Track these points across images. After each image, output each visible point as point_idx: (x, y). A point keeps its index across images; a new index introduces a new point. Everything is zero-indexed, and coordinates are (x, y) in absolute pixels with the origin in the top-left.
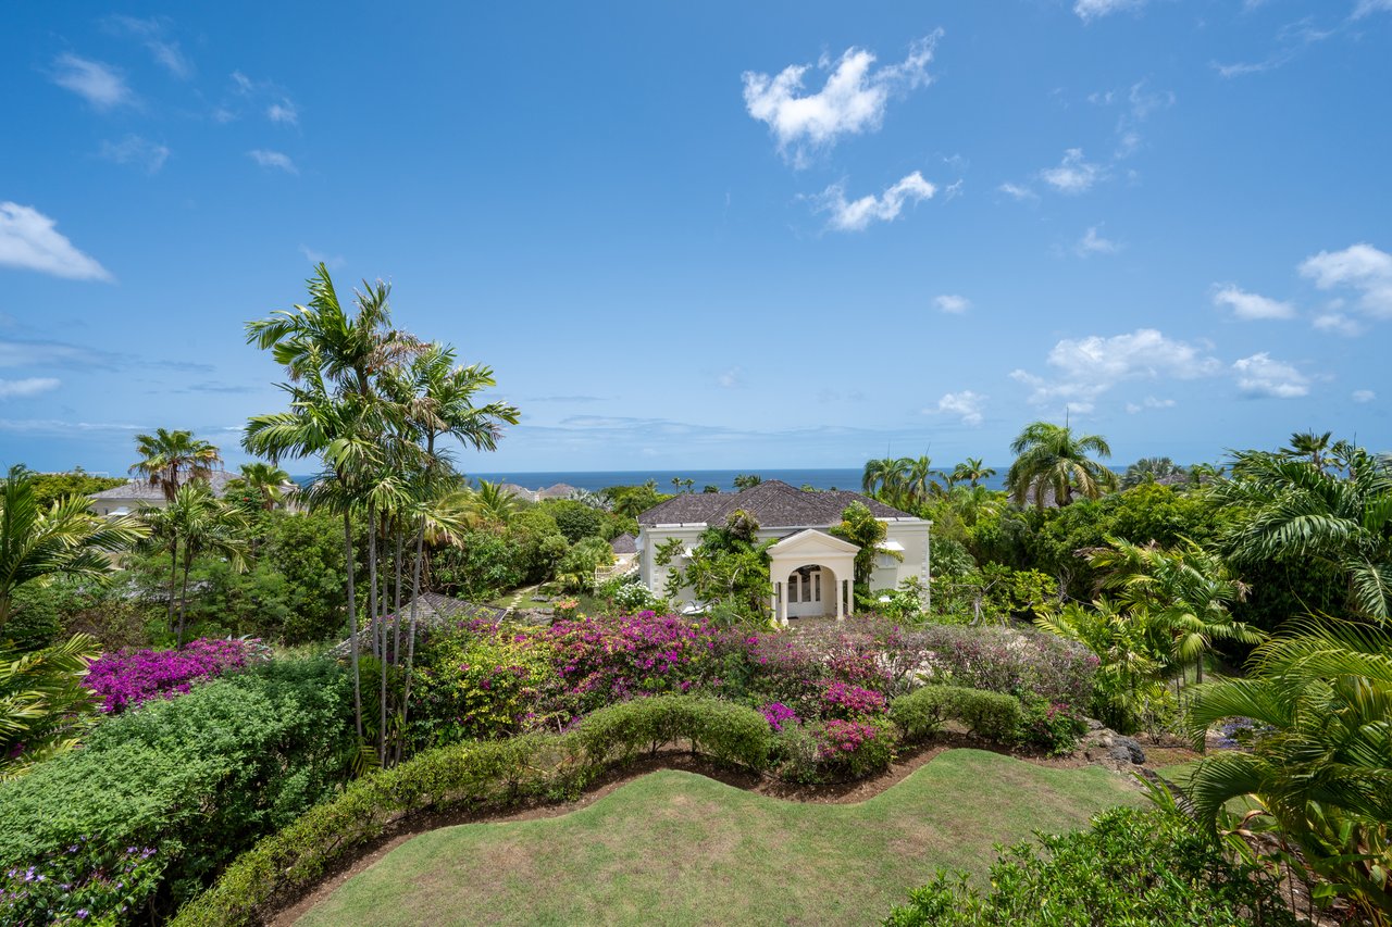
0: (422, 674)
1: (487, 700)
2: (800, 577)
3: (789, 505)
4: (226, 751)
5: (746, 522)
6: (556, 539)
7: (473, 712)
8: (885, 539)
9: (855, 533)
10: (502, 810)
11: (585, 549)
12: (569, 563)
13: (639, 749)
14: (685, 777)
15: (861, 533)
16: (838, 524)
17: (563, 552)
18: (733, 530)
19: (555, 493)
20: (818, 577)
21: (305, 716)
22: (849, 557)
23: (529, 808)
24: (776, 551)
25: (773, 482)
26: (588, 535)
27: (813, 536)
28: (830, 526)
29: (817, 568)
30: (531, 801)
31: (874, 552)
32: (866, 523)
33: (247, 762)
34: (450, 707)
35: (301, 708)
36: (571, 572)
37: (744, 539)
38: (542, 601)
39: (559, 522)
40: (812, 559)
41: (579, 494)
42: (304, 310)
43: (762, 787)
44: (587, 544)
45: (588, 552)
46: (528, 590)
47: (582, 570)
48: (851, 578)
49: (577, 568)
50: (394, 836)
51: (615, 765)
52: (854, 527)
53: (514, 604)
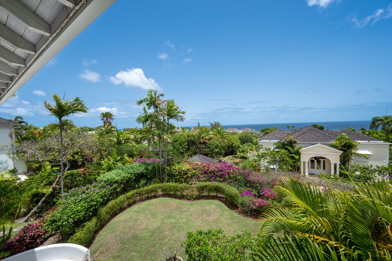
0: (168, 168)
1: (179, 175)
2: (316, 161)
3: (313, 135)
4: (131, 174)
5: (291, 140)
6: (237, 143)
7: (176, 177)
8: (357, 149)
9: (341, 146)
10: (179, 198)
11: (245, 147)
12: (241, 150)
13: (211, 194)
14: (219, 203)
15: (344, 146)
16: (333, 142)
17: (239, 147)
18: (286, 143)
19: (245, 131)
20: (324, 161)
21: (145, 171)
22: (338, 155)
23: (184, 199)
24: (303, 150)
25: (309, 127)
26: (248, 143)
27: (319, 147)
28: (330, 143)
29: (324, 158)
30: (185, 198)
31: (351, 154)
32: (346, 143)
33: (134, 176)
34: (172, 175)
35: (145, 170)
36: (241, 152)
37: (290, 146)
38: (232, 159)
39: (240, 139)
40: (320, 154)
41: (252, 131)
42: (145, 97)
43: (237, 210)
44: (247, 145)
45: (246, 147)
46: (230, 156)
47: (244, 152)
48: (338, 163)
49: (243, 151)
50: (160, 197)
51: (205, 196)
52: (341, 143)
53: (225, 159)
